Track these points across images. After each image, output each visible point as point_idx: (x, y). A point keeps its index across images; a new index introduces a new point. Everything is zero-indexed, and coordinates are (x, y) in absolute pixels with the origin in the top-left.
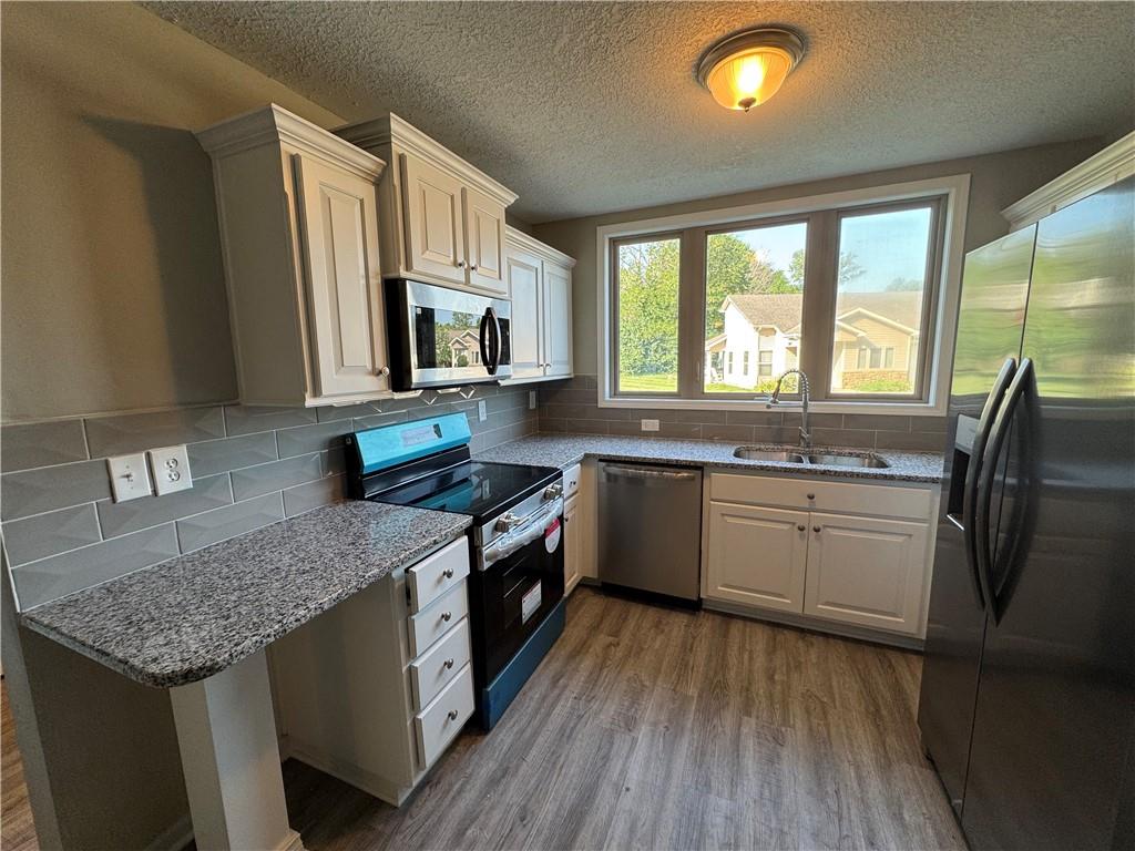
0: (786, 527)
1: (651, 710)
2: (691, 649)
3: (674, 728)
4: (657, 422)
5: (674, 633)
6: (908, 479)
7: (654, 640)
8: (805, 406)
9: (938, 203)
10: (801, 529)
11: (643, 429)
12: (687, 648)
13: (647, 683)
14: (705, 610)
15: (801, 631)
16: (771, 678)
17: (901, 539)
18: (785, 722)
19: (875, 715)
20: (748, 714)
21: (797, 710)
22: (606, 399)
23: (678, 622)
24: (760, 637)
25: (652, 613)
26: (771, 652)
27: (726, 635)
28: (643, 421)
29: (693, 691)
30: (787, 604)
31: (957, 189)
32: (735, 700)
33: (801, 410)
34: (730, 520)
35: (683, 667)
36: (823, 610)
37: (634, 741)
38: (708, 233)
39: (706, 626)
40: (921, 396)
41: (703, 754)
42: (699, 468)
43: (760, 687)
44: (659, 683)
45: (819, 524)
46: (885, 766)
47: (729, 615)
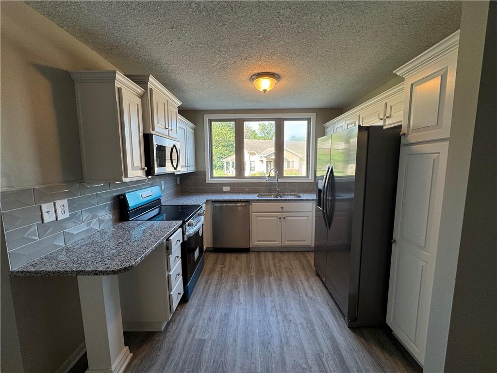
0: (276, 218)
1: (242, 283)
2: (250, 263)
3: (251, 285)
4: (229, 187)
5: (243, 260)
6: (307, 200)
7: (237, 263)
8: (277, 181)
9: (309, 120)
10: (280, 218)
11: (224, 190)
12: (248, 263)
13: (239, 275)
14: (252, 251)
15: (281, 252)
16: (275, 266)
17: (305, 218)
18: (281, 275)
19: (303, 268)
20: (271, 276)
21: (284, 272)
22: (209, 180)
23: (243, 257)
24: (270, 256)
25: (234, 256)
26: (274, 259)
27: (259, 257)
28: (224, 187)
29: (253, 274)
30: (277, 244)
31: (313, 116)
32: (267, 274)
33: (276, 181)
34: (258, 218)
35: (248, 268)
36: (287, 243)
37: (239, 291)
38: (244, 121)
39: (253, 256)
40: (307, 177)
41: (261, 289)
42: (248, 201)
43: (273, 269)
44: (242, 274)
45: (285, 216)
46: (308, 280)
47: (259, 251)
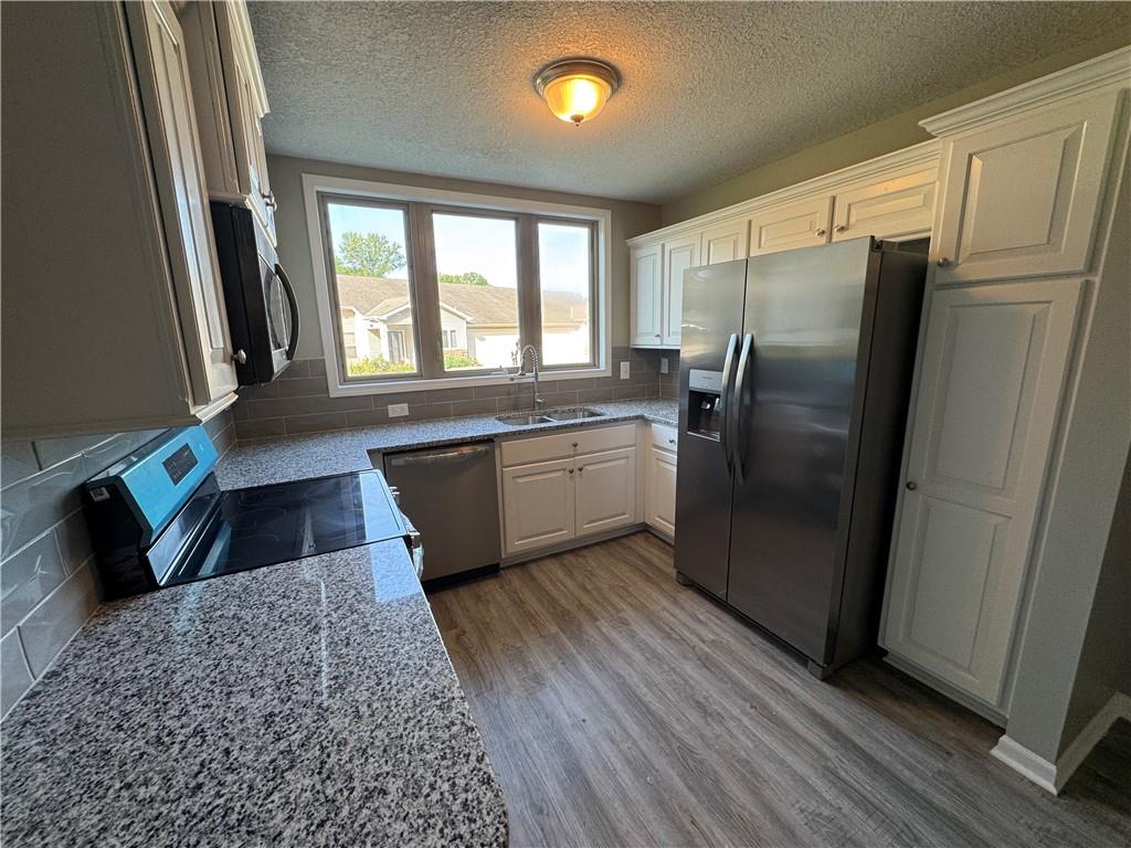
0: (559, 474)
1: (540, 660)
2: (522, 602)
3: (565, 658)
4: (406, 406)
5: (499, 598)
6: (625, 419)
7: (488, 611)
8: (536, 377)
9: (593, 226)
10: (571, 472)
11: (391, 415)
12: (519, 604)
13: (518, 645)
14: (503, 569)
15: (573, 551)
16: (586, 590)
17: (623, 461)
18: (618, 611)
19: (648, 578)
20: (596, 619)
21: (615, 599)
22: (337, 390)
23: (490, 587)
25: (465, 593)
26: (570, 574)
28: (390, 407)
29: (554, 629)
30: (564, 535)
31: (604, 218)
32: (582, 616)
33: (533, 380)
34: (520, 480)
35: (529, 617)
36: (588, 528)
37: (554, 689)
38: (433, 211)
39: (514, 579)
40: (595, 363)
41: (601, 663)
42: (489, 440)
43: (586, 599)
44: (525, 638)
47: (523, 563)
